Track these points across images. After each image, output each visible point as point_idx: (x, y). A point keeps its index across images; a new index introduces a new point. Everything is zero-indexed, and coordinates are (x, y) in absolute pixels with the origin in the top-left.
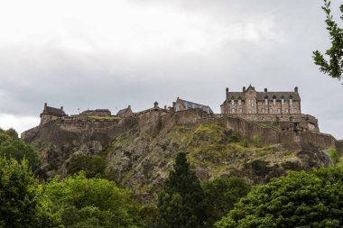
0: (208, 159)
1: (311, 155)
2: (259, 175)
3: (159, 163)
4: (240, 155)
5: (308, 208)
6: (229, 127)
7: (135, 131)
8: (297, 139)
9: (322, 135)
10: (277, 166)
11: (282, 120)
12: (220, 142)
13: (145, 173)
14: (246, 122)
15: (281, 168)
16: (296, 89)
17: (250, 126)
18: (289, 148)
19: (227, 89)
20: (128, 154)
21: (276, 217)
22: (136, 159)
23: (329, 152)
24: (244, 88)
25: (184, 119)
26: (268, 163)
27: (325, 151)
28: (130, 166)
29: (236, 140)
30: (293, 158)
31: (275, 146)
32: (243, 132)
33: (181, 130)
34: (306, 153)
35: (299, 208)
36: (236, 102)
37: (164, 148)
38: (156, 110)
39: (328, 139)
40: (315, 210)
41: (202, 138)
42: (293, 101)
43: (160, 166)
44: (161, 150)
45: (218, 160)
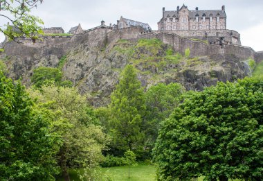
0: (147, 69)
1: (233, 65)
2: (189, 81)
3: (107, 73)
4: (174, 66)
6: (165, 41)
7: (85, 46)
8: (222, 51)
9: (243, 48)
10: (205, 74)
11: (210, 35)
12: (158, 55)
13: (95, 81)
14: (179, 37)
15: (208, 76)
16: (223, 7)
17: (183, 41)
18: (215, 58)
19: (164, 9)
20: (80, 65)
22: (87, 70)
23: (249, 62)
24: (178, 7)
25: (127, 36)
26: (197, 72)
27: (245, 62)
28: (83, 75)
30: (218, 68)
31: (203, 57)
32: (177, 45)
33: (125, 45)
34: (228, 63)
36: (171, 19)
37: (111, 60)
38: (103, 28)
39: (248, 51)
41: (142, 52)
42: (220, 18)
43: (108, 75)
44: (108, 62)
45: (156, 71)
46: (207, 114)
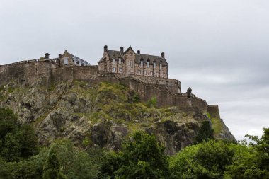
0: (120, 116)
2: (169, 132)
3: (70, 118)
4: (147, 114)
6: (132, 88)
7: (22, 81)
8: (190, 104)
10: (184, 126)
11: (160, 83)
14: (144, 84)
16: (163, 54)
17: (148, 88)
18: (184, 111)
20: (28, 106)
22: (36, 112)
26: (176, 123)
28: (32, 118)
30: (192, 120)
31: (173, 108)
32: (142, 93)
33: (82, 86)
34: (198, 116)
36: (117, 61)
37: (72, 103)
38: (47, 61)
42: (163, 66)
43: (72, 120)
44: (69, 105)
45: (129, 118)
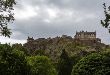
0: (71, 50)
1: (99, 49)
3: (58, 52)
4: (79, 49)
5: (97, 63)
6: (77, 42)
7: (52, 43)
8: (95, 45)
9: (102, 44)
10: (89, 52)
11: (91, 40)
12: (74, 46)
13: (55, 54)
14: (81, 40)
15: (90, 52)
16: (95, 31)
17: (82, 42)
18: (93, 47)
19: (76, 32)
20: (50, 49)
21: (89, 65)
23: (103, 48)
24: (81, 31)
25: (65, 40)
26: (87, 51)
27: (102, 48)
28: (51, 52)
29: (78, 45)
30: (94, 50)
31: (89, 47)
32: (80, 43)
33: (64, 43)
34: (97, 48)
35: (95, 63)
36: (79, 35)
37: (60, 48)
38: (57, 38)
39: (103, 45)
40: (99, 63)
41: (69, 45)
42: (94, 35)
44: (59, 48)
45: (74, 51)
46: (88, 64)
